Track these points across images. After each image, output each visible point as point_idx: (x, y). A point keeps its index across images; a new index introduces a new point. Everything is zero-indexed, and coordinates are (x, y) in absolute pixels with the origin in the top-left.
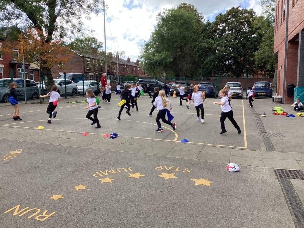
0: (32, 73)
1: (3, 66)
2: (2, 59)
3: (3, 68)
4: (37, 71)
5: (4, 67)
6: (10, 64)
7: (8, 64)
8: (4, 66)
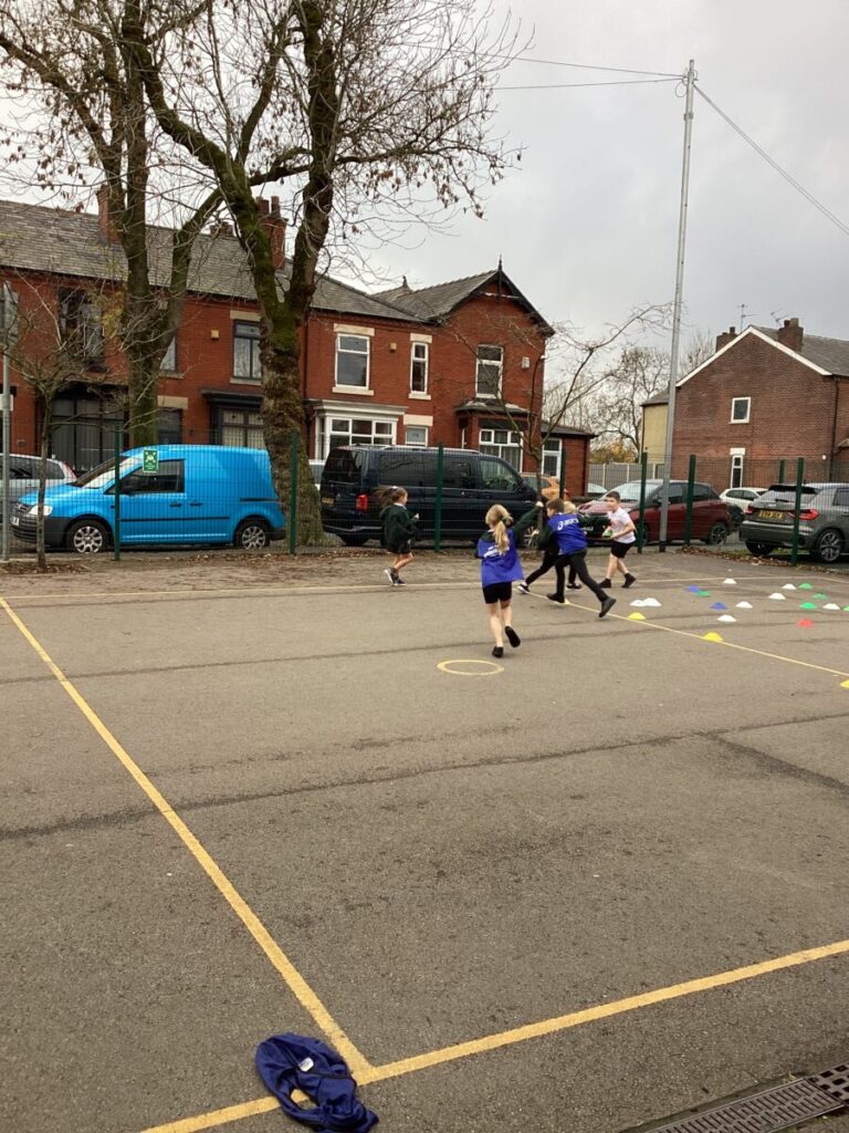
0: (558, 450)
1: (428, 421)
2: (428, 393)
3: (428, 427)
4: (575, 442)
5: (431, 424)
6: (459, 413)
7: (450, 412)
8: (434, 422)
